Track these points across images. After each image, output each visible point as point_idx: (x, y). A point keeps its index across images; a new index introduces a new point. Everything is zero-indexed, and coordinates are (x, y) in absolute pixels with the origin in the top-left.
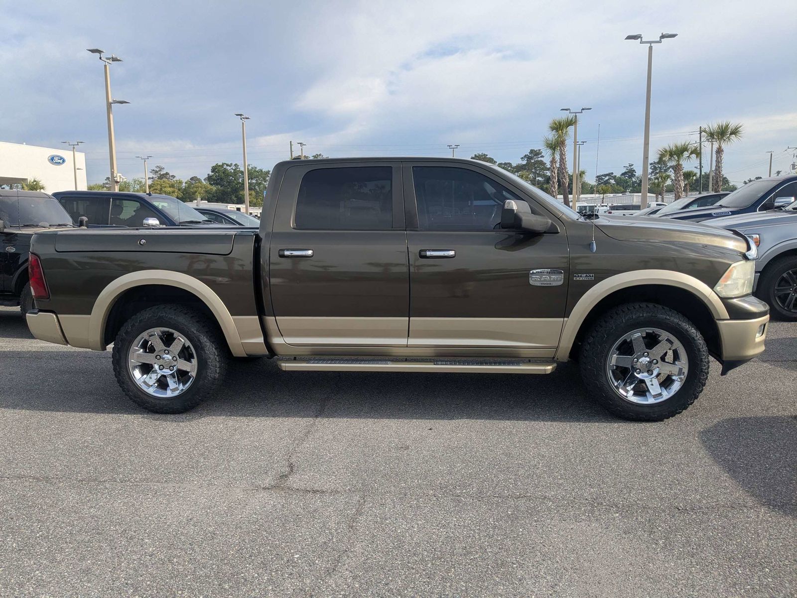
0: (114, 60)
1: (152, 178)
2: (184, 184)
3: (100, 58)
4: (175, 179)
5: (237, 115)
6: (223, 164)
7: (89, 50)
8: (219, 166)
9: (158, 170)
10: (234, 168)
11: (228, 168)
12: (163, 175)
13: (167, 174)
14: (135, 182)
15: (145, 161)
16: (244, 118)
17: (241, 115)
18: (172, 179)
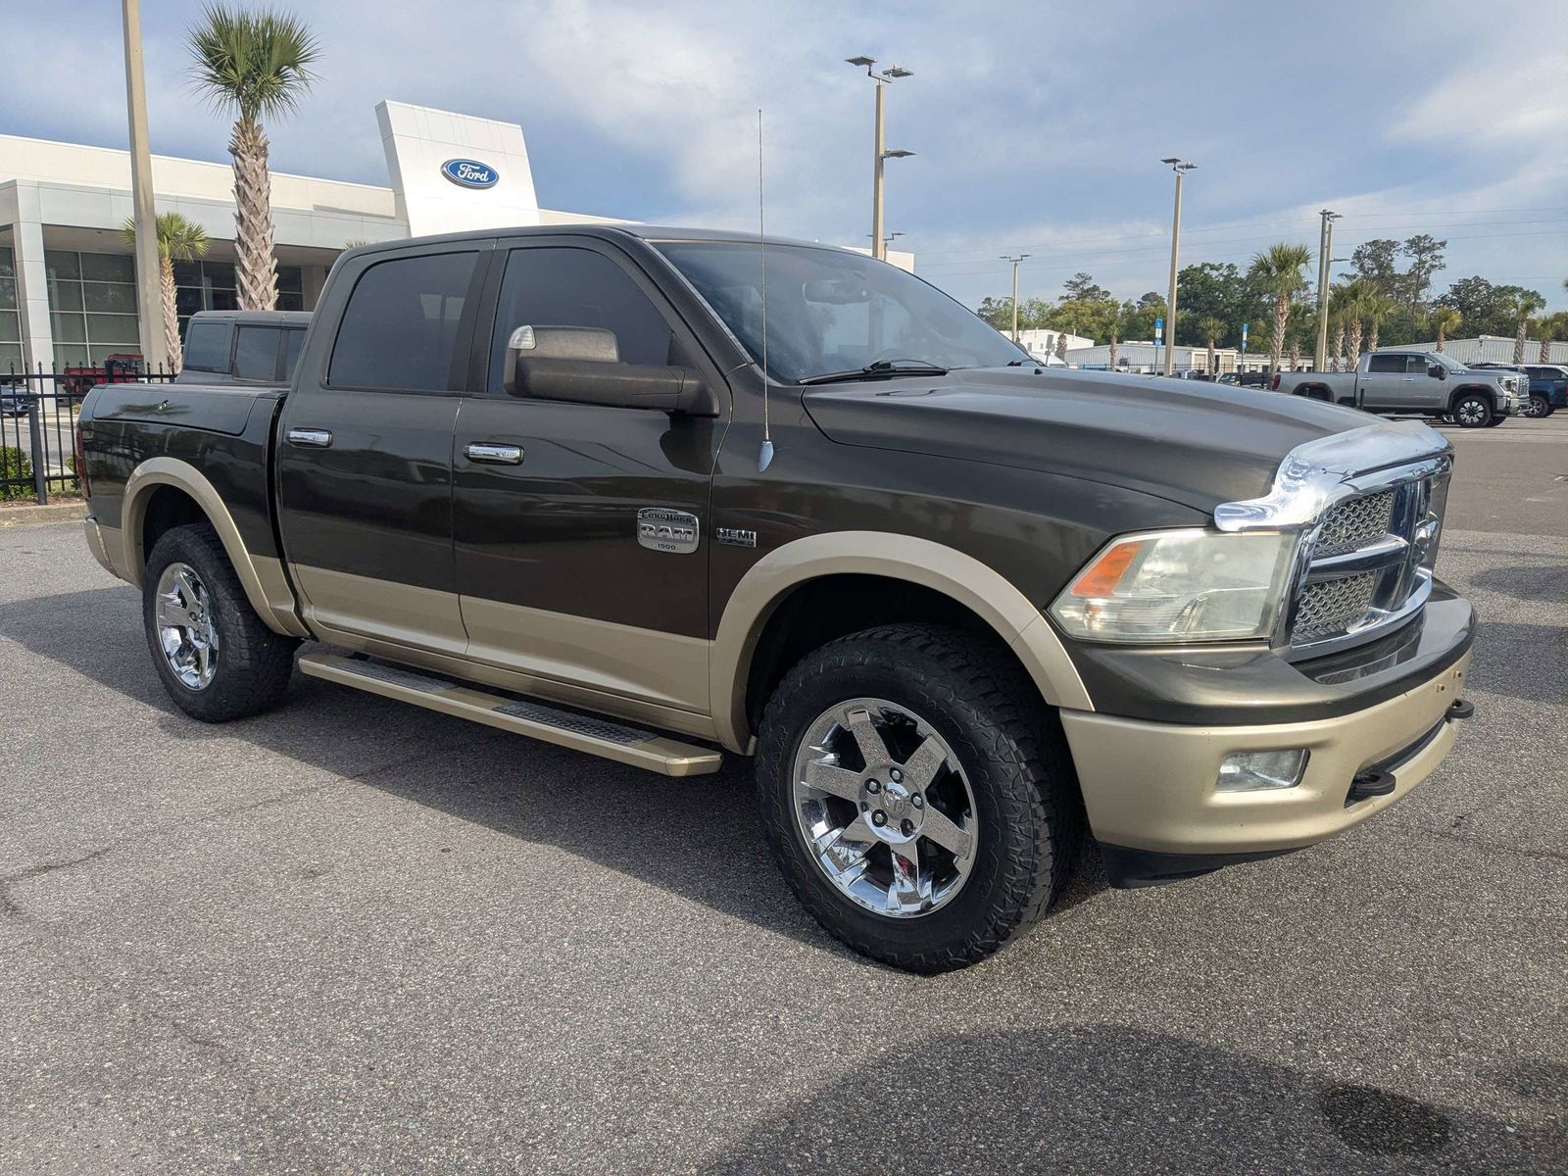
0: (897, 73)
1: (1067, 297)
2: (1121, 309)
3: (870, 74)
4: (1109, 298)
5: (1167, 161)
6: (1204, 266)
7: (849, 61)
8: (1195, 269)
9: (1079, 281)
10: (1225, 273)
11: (1214, 273)
12: (1088, 291)
13: (1095, 288)
14: (1031, 305)
15: (1016, 265)
16: (1182, 167)
17: (1174, 161)
18: (1102, 299)
